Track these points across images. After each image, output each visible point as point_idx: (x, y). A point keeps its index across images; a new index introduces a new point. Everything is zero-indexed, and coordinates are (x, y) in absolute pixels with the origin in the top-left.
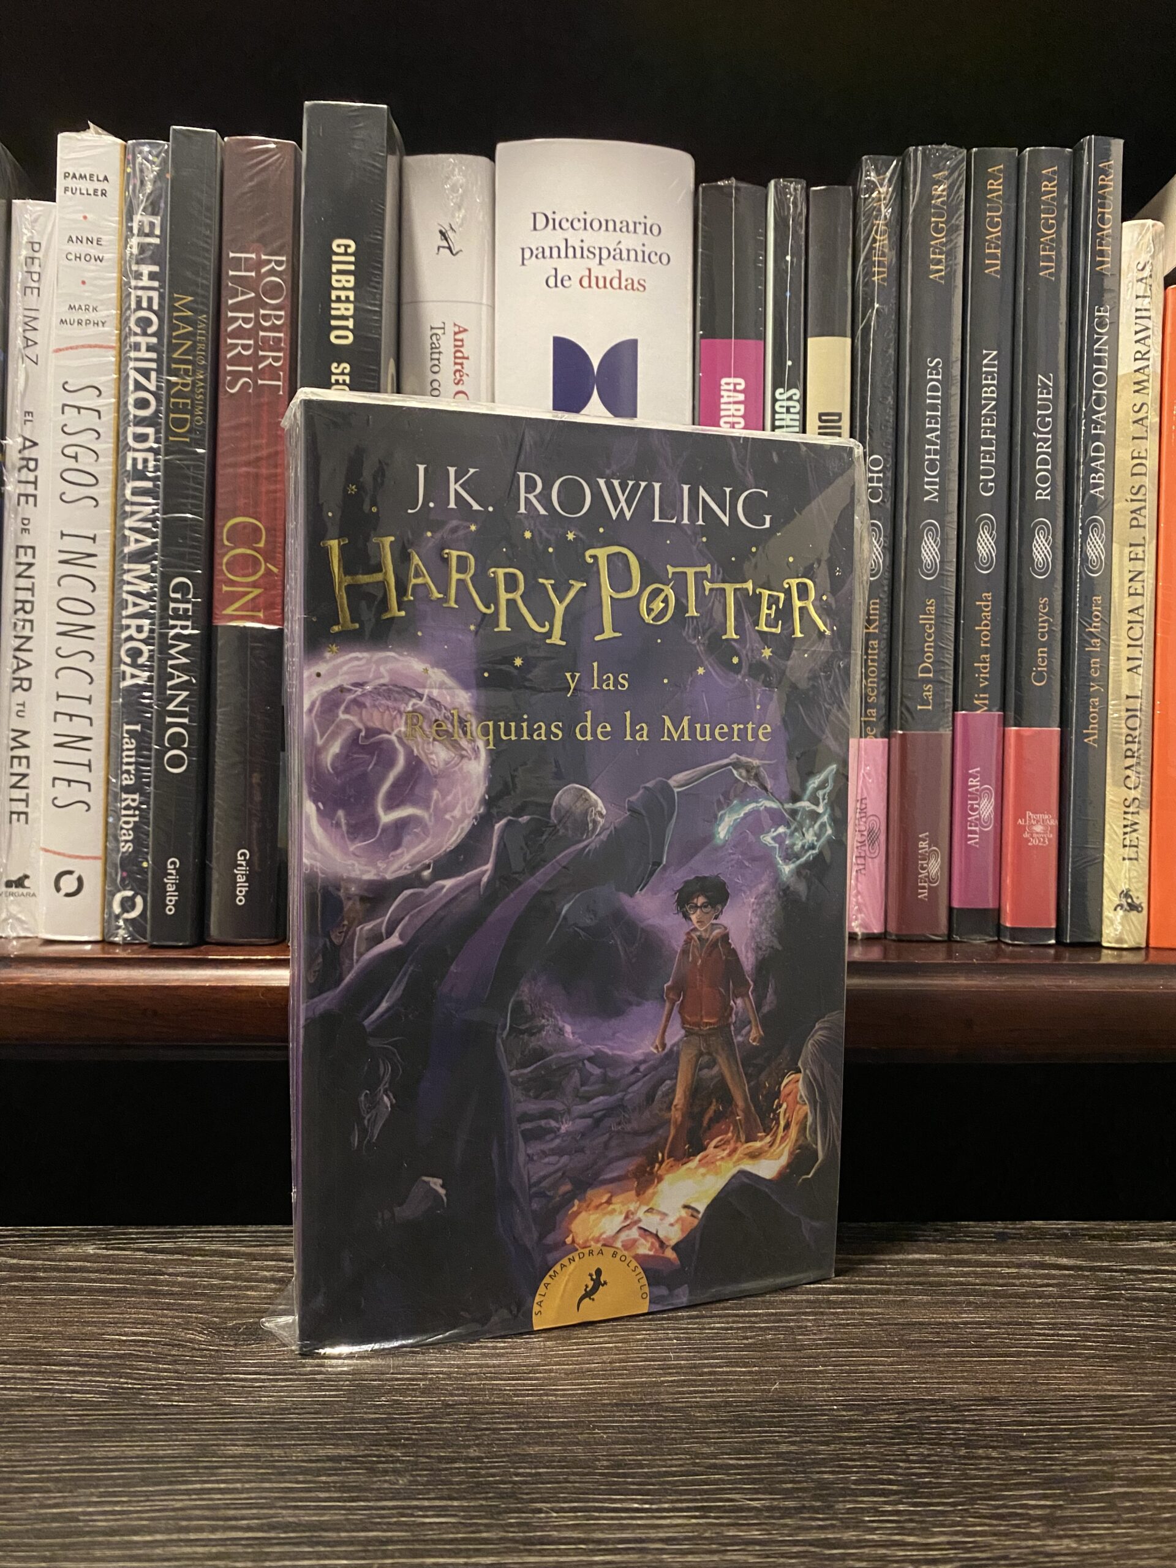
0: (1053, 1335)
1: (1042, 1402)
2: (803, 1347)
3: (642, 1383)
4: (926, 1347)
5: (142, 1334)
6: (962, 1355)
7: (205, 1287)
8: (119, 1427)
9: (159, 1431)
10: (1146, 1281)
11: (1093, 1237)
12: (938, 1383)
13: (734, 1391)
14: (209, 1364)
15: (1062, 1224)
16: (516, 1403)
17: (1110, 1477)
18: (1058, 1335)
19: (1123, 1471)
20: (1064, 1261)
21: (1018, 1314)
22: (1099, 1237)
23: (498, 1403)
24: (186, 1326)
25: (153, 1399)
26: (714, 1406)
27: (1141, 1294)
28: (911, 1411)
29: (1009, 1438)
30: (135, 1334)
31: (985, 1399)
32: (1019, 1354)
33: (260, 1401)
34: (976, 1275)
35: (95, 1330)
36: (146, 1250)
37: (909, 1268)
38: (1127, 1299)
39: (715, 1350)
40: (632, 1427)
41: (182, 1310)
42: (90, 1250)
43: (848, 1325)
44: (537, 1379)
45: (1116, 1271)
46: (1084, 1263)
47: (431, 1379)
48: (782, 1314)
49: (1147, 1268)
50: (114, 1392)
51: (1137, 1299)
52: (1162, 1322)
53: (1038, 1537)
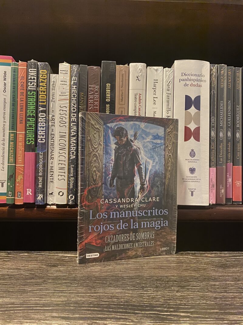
1: (181, 276)
2: (144, 269)
3: (116, 273)
4: (164, 269)
6: (170, 270)
7: (45, 260)
10: (205, 260)
11: (197, 254)
12: (165, 274)
13: (131, 274)
14: (45, 270)
16: (95, 276)
18: (187, 267)
19: (191, 285)
20: (192, 257)
22: (199, 254)
27: (203, 262)
28: (159, 277)
29: (174, 281)
30: (34, 266)
32: (180, 270)
34: (176, 259)
35: (27, 265)
36: (35, 254)
37: (165, 258)
40: (114, 279)
42: (26, 254)
43: (152, 266)
45: (200, 259)
46: (195, 258)
47: (82, 272)
49: (205, 258)
51: (202, 263)
52: (205, 266)
53: (175, 293)
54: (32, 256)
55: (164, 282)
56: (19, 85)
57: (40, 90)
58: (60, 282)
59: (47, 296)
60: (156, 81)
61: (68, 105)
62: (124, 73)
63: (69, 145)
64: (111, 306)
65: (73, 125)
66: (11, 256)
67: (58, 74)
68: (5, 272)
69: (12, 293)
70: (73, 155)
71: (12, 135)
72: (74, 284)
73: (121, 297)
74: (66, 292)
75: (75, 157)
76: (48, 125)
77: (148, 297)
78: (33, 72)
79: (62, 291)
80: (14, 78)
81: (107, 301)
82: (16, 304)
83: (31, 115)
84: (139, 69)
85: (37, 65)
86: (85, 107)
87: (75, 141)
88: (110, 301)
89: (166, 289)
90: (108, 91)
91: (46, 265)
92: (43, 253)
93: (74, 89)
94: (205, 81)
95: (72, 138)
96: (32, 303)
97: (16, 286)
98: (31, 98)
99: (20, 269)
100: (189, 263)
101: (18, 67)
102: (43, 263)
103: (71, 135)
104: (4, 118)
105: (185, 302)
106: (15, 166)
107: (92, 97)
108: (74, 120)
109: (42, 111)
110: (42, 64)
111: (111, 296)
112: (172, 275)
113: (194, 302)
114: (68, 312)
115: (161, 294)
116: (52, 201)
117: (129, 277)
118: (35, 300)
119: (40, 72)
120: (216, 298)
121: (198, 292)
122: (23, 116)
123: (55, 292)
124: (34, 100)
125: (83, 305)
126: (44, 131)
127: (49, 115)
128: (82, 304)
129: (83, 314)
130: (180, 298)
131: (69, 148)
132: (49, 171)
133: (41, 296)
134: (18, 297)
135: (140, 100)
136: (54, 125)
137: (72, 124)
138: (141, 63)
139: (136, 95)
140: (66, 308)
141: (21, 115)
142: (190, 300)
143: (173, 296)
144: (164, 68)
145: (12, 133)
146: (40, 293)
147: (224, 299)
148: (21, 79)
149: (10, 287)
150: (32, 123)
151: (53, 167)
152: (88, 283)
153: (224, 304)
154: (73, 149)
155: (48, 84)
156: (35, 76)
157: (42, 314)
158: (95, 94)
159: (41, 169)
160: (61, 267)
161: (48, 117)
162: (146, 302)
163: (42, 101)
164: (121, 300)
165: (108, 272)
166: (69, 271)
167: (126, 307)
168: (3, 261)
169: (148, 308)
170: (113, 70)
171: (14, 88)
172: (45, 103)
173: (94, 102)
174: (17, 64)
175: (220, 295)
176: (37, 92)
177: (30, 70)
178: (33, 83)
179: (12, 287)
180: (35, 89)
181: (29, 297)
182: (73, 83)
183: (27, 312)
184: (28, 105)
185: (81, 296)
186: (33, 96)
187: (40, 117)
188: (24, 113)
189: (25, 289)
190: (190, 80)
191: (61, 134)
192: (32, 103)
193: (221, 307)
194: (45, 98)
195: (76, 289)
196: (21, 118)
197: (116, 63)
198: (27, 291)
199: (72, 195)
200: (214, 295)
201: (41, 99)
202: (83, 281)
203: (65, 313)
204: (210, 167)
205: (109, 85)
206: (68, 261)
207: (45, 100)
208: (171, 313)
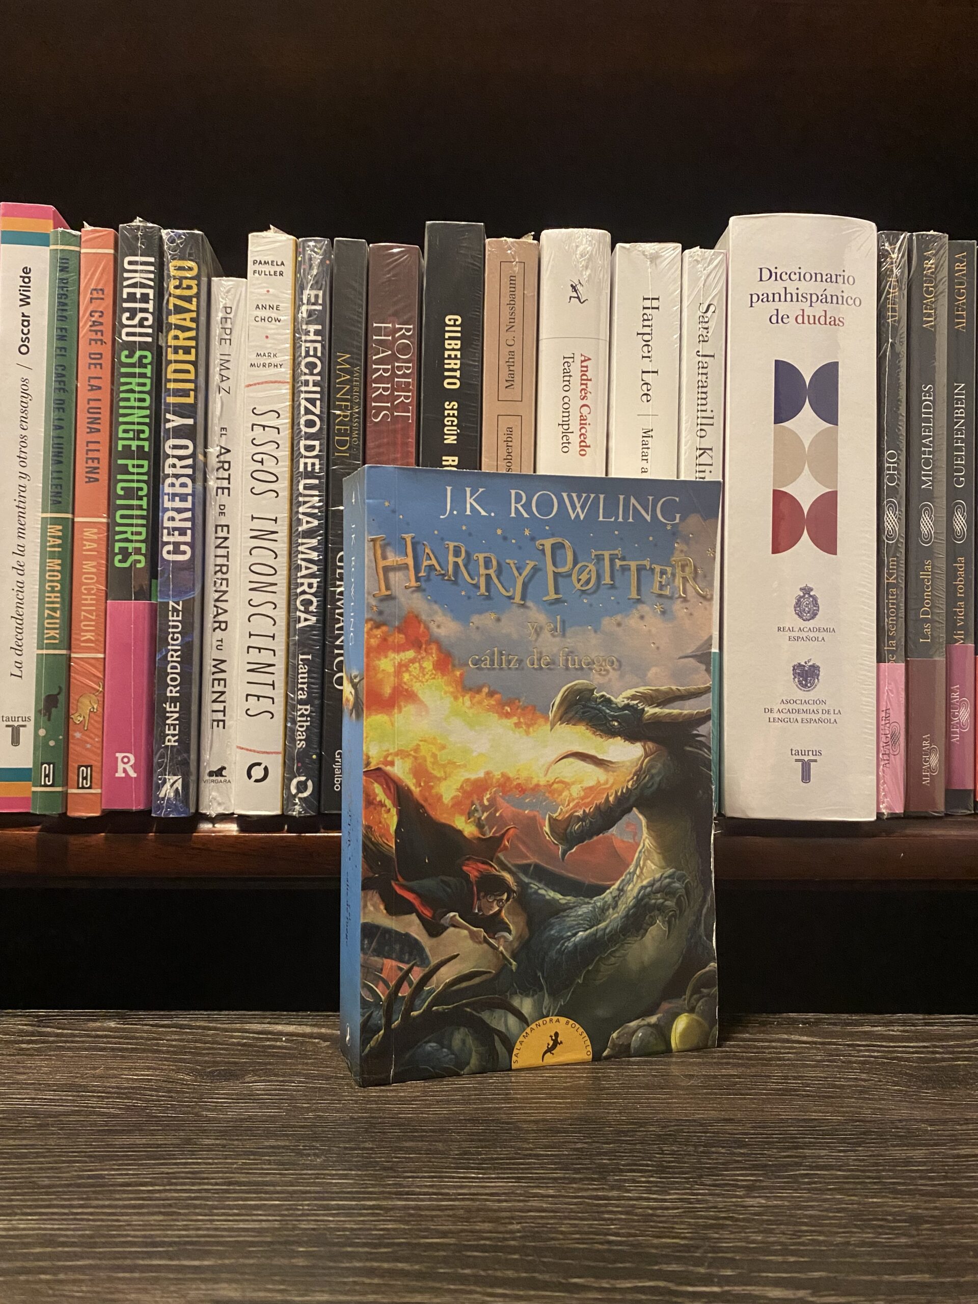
0: (783, 1083)
1: (764, 1122)
3: (489, 1108)
4: (691, 1089)
5: (147, 1075)
6: (716, 1094)
7: (192, 1048)
10: (861, 1051)
11: (830, 1024)
12: (695, 1110)
13: (551, 1113)
14: (192, 1093)
15: (810, 1016)
16: (400, 1118)
17: (799, 1165)
19: (809, 1161)
20: (805, 1038)
21: (762, 1070)
22: (835, 1024)
23: (388, 1118)
24: (178, 1070)
26: (536, 1122)
27: (854, 1059)
28: (671, 1126)
29: (735, 1142)
30: (144, 1075)
31: (724, 1120)
32: (756, 1094)
35: (116, 1072)
36: (152, 1025)
38: (843, 1062)
39: (542, 1089)
40: (477, 1132)
41: (174, 1061)
42: (112, 1024)
46: (819, 1040)
49: (863, 1043)
51: (850, 1062)
52: (864, 1076)
53: (740, 1197)
54: (136, 1031)
55: (691, 1148)
56: (81, 325)
57: (172, 342)
58: (250, 1145)
59: (196, 1207)
60: (651, 303)
61: (285, 406)
62: (516, 269)
63: (290, 570)
64: (469, 1253)
65: (306, 487)
66: (49, 1029)
67: (245, 276)
68: (21, 1100)
69: (47, 1194)
70: (306, 611)
71: (55, 530)
72: (309, 1155)
73: (508, 1214)
74: (278, 1193)
75: (314, 619)
76: (205, 488)
77: (627, 1213)
78: (142, 271)
79: (258, 1188)
80: (61, 296)
81: (450, 1232)
82: (63, 1244)
83: (134, 448)
84: (582, 256)
85: (157, 241)
86: (358, 413)
87: (314, 555)
88: (462, 1231)
89: (701, 1177)
90: (452, 346)
91: (193, 1070)
92: (184, 1018)
93: (312, 337)
94: (858, 302)
95: (305, 541)
96: (129, 1239)
97: (64, 1162)
98: (133, 375)
99: (85, 1088)
100: (793, 1065)
101: (77, 249)
102: (183, 1061)
103: (300, 529)
104: (22, 460)
105: (783, 1239)
106: (69, 659)
107: (385, 371)
108: (309, 469)
109: (179, 432)
110: (179, 237)
111: (468, 1210)
112: (724, 1115)
113: (821, 1238)
114: (282, 1282)
115: (681, 1200)
116: (219, 804)
117: (541, 1126)
118: (146, 1226)
119: (172, 269)
120: (916, 1220)
121: (840, 1191)
122: (98, 450)
123: (227, 1191)
124: (144, 385)
125: (349, 1249)
126: (188, 515)
127: (206, 447)
128: (345, 1245)
129: (347, 1288)
130: (763, 1221)
131: (292, 584)
132: (208, 677)
133: (170, 1206)
134: (75, 1211)
135: (585, 380)
136: (228, 488)
137: (303, 482)
138: (590, 230)
139: (567, 361)
140: (277, 1261)
141: (92, 446)
142: (805, 1228)
143: (734, 1211)
144: (683, 250)
145: (55, 521)
146: (169, 1195)
147: (950, 1223)
148: (91, 299)
149: (41, 1169)
150: (138, 481)
151: (223, 661)
152: (372, 1149)
153: (954, 1247)
154: (309, 586)
155: (203, 319)
156: (150, 287)
157: (172, 1288)
158: (398, 360)
159: (173, 670)
160: (256, 1078)
161: (205, 455)
162: (619, 1239)
163: (178, 390)
164: (510, 1227)
165: (457, 1102)
166: (292, 1098)
167: (530, 1258)
168: (18, 1054)
169: (627, 1265)
170: (473, 257)
171: (61, 338)
172: (189, 396)
173: (392, 393)
174: (74, 236)
175: (936, 1208)
176: (159, 353)
177: (130, 263)
178: (140, 315)
179: (49, 1169)
180: (149, 339)
181: (118, 1210)
182: (305, 315)
183: (110, 1279)
184: (122, 404)
185: (339, 1207)
186: (142, 370)
187: (168, 456)
188: (104, 437)
189: (102, 1177)
190: (795, 299)
191: (257, 524)
192: (137, 396)
193: (942, 1260)
194: (192, 376)
195: (317, 1176)
196: (93, 459)
197: (483, 229)
198: (112, 1185)
199: (303, 779)
200: (908, 1205)
201: (176, 381)
202: (349, 1142)
203: (270, 1286)
204: (880, 659)
205: (457, 323)
206: (285, 1056)
207: (192, 386)
208: (727, 1288)
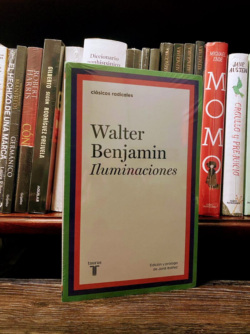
0: (224, 308)
1: (221, 325)
3: (128, 319)
4: (195, 311)
5: (17, 305)
7: (33, 293)
8: (9, 327)
9: (17, 328)
12: (197, 320)
13: (149, 321)
14: (31, 312)
16: (99, 323)
18: (226, 308)
21: (217, 303)
23: (95, 323)
24: (28, 303)
25: (17, 320)
26: (145, 325)
28: (190, 326)
30: (16, 304)
31: (207, 324)
33: (41, 321)
35: (7, 303)
36: (21, 284)
38: (243, 300)
40: (125, 329)
41: (27, 299)
42: (9, 284)
43: (177, 305)
44: (104, 317)
45: (240, 293)
47: (80, 317)
48: (162, 302)
50: (9, 318)
54: (16, 286)
91: (32, 303)
100: (227, 301)
102: (30, 299)
165: (118, 316)
205: (51, 68)
